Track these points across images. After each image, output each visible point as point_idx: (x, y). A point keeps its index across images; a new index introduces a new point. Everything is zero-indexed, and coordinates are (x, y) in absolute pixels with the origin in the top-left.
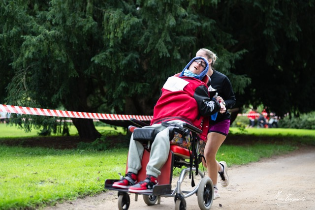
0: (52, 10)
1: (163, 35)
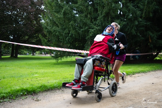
0: (98, 21)
1: (134, 27)
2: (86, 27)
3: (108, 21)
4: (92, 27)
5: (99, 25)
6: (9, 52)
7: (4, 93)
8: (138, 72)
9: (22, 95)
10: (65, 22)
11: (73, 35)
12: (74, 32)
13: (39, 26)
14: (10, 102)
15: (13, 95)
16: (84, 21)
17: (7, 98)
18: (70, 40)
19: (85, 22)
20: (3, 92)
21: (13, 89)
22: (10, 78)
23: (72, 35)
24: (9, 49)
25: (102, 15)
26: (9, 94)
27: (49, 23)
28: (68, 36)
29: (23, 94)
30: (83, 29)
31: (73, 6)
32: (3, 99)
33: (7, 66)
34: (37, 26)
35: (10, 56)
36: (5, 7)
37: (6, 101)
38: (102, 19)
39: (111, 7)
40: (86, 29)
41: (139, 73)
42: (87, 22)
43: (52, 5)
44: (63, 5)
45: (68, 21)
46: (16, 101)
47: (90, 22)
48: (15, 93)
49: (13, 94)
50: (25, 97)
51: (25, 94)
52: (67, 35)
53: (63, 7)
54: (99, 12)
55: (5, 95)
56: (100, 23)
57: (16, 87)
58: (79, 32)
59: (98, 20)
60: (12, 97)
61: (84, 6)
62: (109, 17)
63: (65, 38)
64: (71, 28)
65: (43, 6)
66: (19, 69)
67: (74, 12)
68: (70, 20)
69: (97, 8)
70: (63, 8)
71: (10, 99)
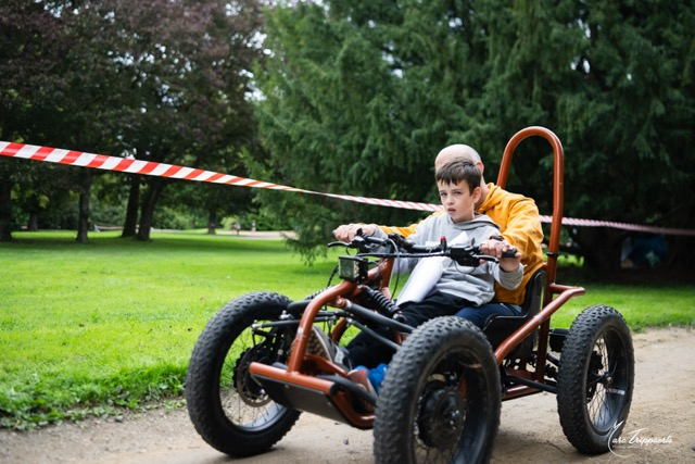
0: (487, 97)
2: (433, 122)
3: (531, 98)
4: (459, 120)
5: (492, 116)
6: (116, 217)
7: (96, 382)
8: (656, 322)
9: (165, 395)
10: (347, 97)
11: (380, 154)
12: (383, 142)
13: (242, 114)
14: (117, 421)
15: (128, 393)
16: (428, 96)
17: (107, 403)
18: (366, 173)
19: (430, 102)
20: (92, 375)
21: (130, 366)
22: (121, 319)
23: (376, 152)
24: (120, 203)
25: (507, 74)
26: (112, 385)
27: (282, 103)
28: (359, 156)
29: (171, 388)
30: (419, 127)
31: (381, 35)
32: (91, 408)
33: (109, 271)
34: (232, 115)
35: (119, 233)
36: (112, 34)
37: (101, 415)
38: (505, 91)
39: (547, 38)
40: (434, 130)
41: (662, 324)
42: (441, 101)
43: (297, 27)
44: (342, 31)
45: (360, 97)
46: (139, 415)
47: (453, 102)
48: (137, 381)
49: (128, 388)
50: (179, 404)
51: (175, 390)
52: (355, 152)
53: (343, 39)
54: (494, 61)
55: (97, 389)
56: (496, 104)
57: (142, 360)
58: (404, 142)
59: (485, 91)
60: (126, 400)
61: (428, 33)
62: (535, 83)
63: (344, 165)
64: (373, 123)
65: (262, 32)
66: (153, 286)
67: (384, 58)
68: (369, 91)
69: (484, 43)
70: (340, 41)
71: (116, 405)
